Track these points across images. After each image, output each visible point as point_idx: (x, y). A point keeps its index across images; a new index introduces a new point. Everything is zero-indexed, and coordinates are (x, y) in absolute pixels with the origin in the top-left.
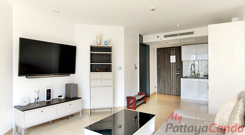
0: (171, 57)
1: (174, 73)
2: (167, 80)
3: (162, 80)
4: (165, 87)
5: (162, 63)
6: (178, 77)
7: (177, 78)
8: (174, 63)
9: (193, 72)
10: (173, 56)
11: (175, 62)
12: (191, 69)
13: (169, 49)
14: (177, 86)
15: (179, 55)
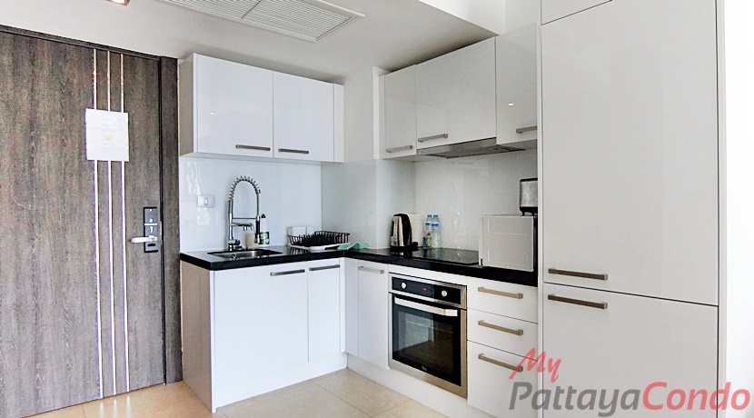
0: (92, 116)
1: (112, 238)
2: (59, 296)
6: (148, 263)
7: (142, 269)
8: (115, 164)
9: (255, 223)
10: (109, 114)
11: (124, 156)
12: (230, 204)
13: (73, 54)
14: (139, 328)
15: (155, 116)
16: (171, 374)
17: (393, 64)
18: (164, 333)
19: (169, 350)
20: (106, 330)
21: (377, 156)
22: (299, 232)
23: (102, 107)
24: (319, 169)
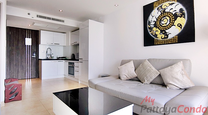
0: (26, 39)
1: (29, 56)
2: (21, 64)
3: (15, 63)
4: (18, 72)
5: (15, 45)
7: (33, 61)
8: (29, 46)
9: (50, 55)
10: (29, 38)
11: (31, 45)
12: (47, 52)
13: (24, 30)
14: (32, 69)
15: (35, 39)
16: (37, 77)
17: (72, 31)
18: (36, 70)
19: (37, 73)
20: (28, 69)
21: (70, 45)
22: (58, 57)
23: (28, 38)
24: (63, 47)
